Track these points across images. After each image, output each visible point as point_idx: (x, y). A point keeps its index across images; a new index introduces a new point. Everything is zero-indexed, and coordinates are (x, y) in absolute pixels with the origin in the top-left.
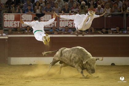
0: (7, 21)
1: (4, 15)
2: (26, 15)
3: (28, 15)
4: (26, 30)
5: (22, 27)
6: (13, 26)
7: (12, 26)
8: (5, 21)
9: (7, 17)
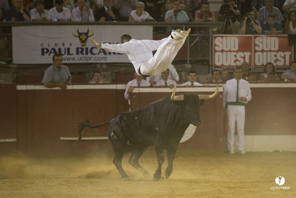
0: (222, 51)
1: (215, 37)
2: (265, 38)
3: (269, 38)
4: (265, 72)
5: (255, 65)
6: (235, 64)
7: (233, 64)
8: (216, 51)
9: (222, 43)
